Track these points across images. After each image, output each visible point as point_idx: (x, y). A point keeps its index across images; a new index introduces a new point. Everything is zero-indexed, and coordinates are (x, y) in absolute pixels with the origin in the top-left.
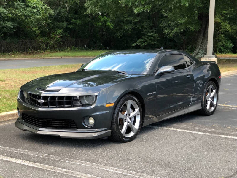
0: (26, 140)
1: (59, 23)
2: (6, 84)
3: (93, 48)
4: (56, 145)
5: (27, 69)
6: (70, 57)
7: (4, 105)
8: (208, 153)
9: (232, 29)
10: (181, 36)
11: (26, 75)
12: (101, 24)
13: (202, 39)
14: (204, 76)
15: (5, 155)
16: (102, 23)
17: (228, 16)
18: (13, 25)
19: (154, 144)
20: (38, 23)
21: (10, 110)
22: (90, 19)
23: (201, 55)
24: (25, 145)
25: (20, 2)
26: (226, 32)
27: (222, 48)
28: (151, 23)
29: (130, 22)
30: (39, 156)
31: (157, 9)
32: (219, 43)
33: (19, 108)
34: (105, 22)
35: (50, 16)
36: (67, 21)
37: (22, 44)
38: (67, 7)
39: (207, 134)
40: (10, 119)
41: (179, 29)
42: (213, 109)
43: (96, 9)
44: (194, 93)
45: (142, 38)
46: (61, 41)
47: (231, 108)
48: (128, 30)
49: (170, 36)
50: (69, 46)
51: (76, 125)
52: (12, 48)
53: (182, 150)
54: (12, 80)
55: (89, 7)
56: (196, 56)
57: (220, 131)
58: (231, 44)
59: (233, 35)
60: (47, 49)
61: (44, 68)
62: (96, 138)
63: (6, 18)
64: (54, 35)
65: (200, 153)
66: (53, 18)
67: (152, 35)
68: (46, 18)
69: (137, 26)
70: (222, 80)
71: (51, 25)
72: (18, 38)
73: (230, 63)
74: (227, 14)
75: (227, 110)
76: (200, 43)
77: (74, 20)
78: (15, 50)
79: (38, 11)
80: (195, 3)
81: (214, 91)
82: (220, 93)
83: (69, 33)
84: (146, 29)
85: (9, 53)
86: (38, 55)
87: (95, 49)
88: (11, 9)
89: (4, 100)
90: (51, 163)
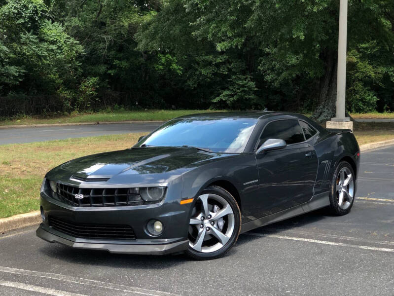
0: (56, 258)
1: (93, 67)
2: (12, 169)
3: (149, 106)
4: (104, 266)
5: (43, 144)
6: (112, 122)
7: (15, 204)
8: (343, 274)
9: (375, 73)
10: (294, 85)
11: (44, 155)
12: (161, 67)
13: (328, 91)
14: (333, 152)
15: (27, 282)
16: (163, 65)
17: (369, 52)
18: (18, 72)
19: (259, 261)
20: (59, 68)
21: (25, 212)
22: (143, 60)
23: (327, 116)
24: (57, 266)
25: (30, 34)
26: (365, 77)
27: (360, 104)
28: (244, 64)
29: (210, 63)
30: (81, 283)
31: (253, 43)
32: (355, 95)
33: (43, 207)
34: (169, 63)
35: (79, 57)
36: (105, 63)
37: (32, 102)
38: (105, 41)
39: (340, 244)
40: (27, 225)
41: (289, 74)
42: (348, 204)
43: (154, 43)
44: (318, 180)
45: (229, 89)
46: (97, 96)
47: (377, 203)
48: (206, 77)
49: (275, 85)
50: (111, 104)
51: (134, 234)
52: (16, 109)
53: (302, 270)
54: (23, 162)
55: (142, 41)
56: (318, 118)
57: (361, 239)
58: (375, 97)
59: (377, 82)
60: (73, 110)
61: (72, 141)
62: (165, 254)
63: (7, 60)
64: (85, 86)
65: (331, 274)
66: (83, 59)
67: (245, 84)
68: (72, 59)
69: (221, 70)
70: (361, 158)
71: (79, 70)
72: (26, 93)
73: (373, 129)
74: (367, 49)
75: (371, 207)
76: (324, 96)
77: (118, 62)
78: (21, 113)
79: (59, 48)
80: (315, 34)
81: (350, 176)
82: (359, 179)
83: (109, 83)
84: (235, 74)
85: (12, 116)
86: (58, 120)
87: (153, 109)
88: (15, 45)
89: (15, 196)
90: (100, 294)
